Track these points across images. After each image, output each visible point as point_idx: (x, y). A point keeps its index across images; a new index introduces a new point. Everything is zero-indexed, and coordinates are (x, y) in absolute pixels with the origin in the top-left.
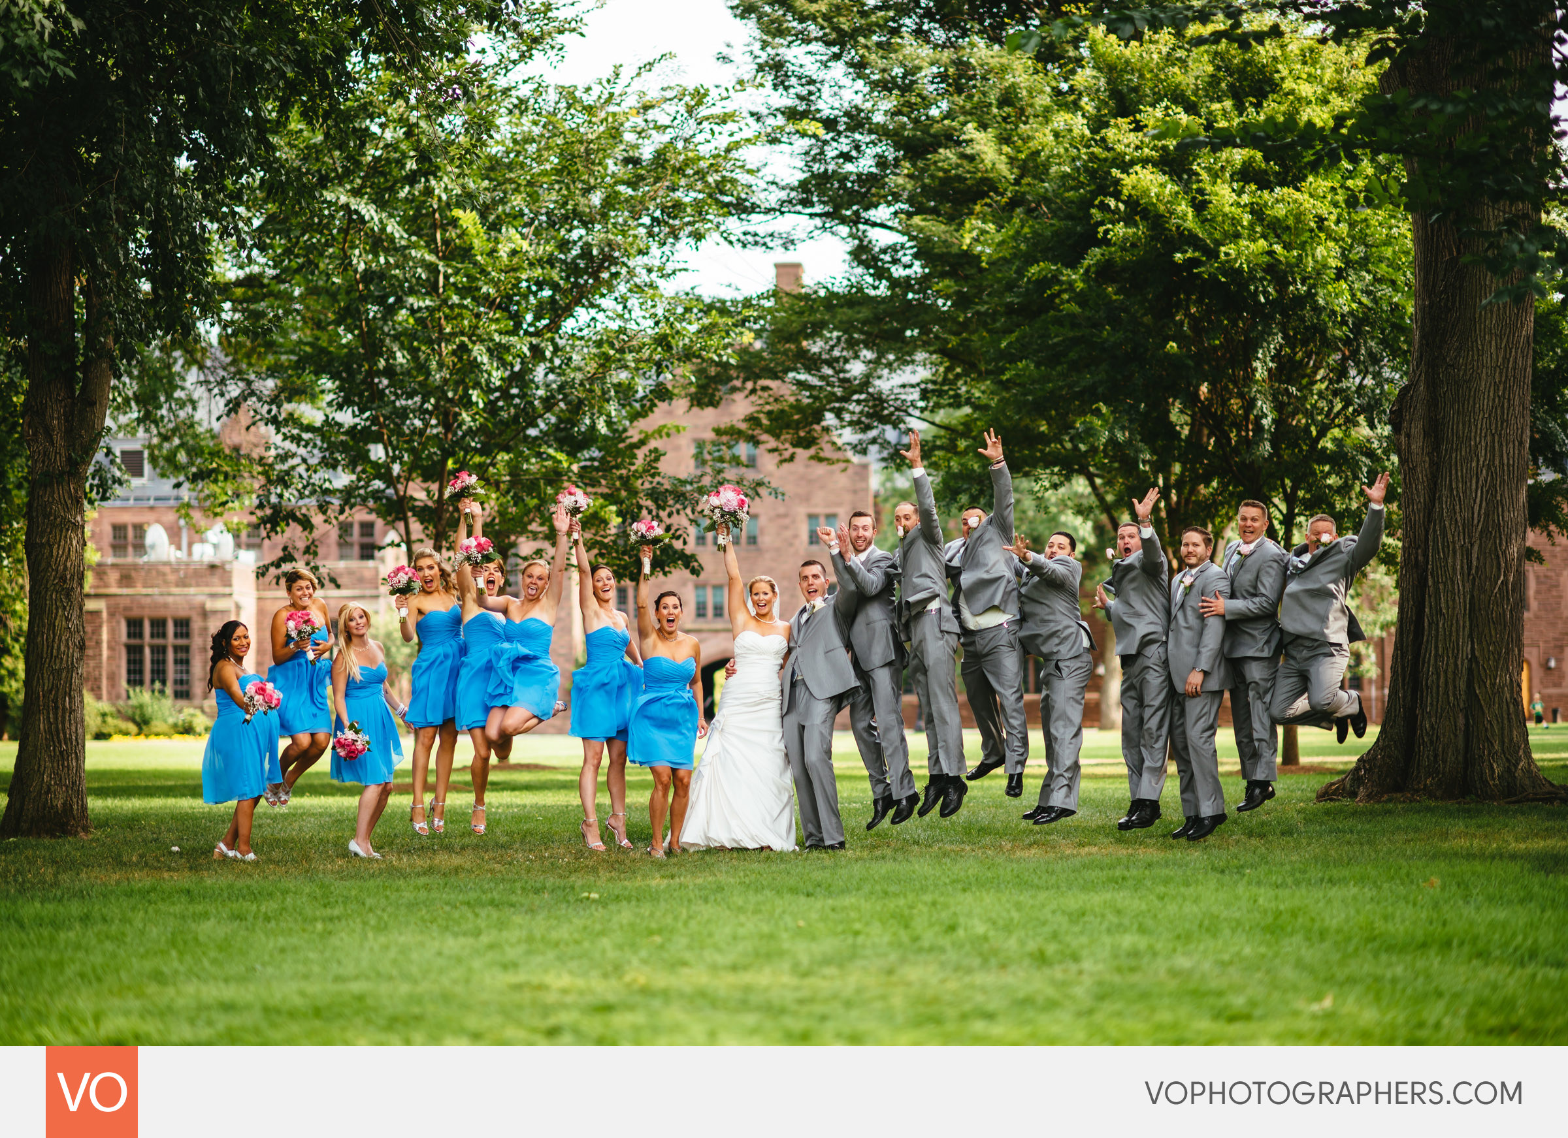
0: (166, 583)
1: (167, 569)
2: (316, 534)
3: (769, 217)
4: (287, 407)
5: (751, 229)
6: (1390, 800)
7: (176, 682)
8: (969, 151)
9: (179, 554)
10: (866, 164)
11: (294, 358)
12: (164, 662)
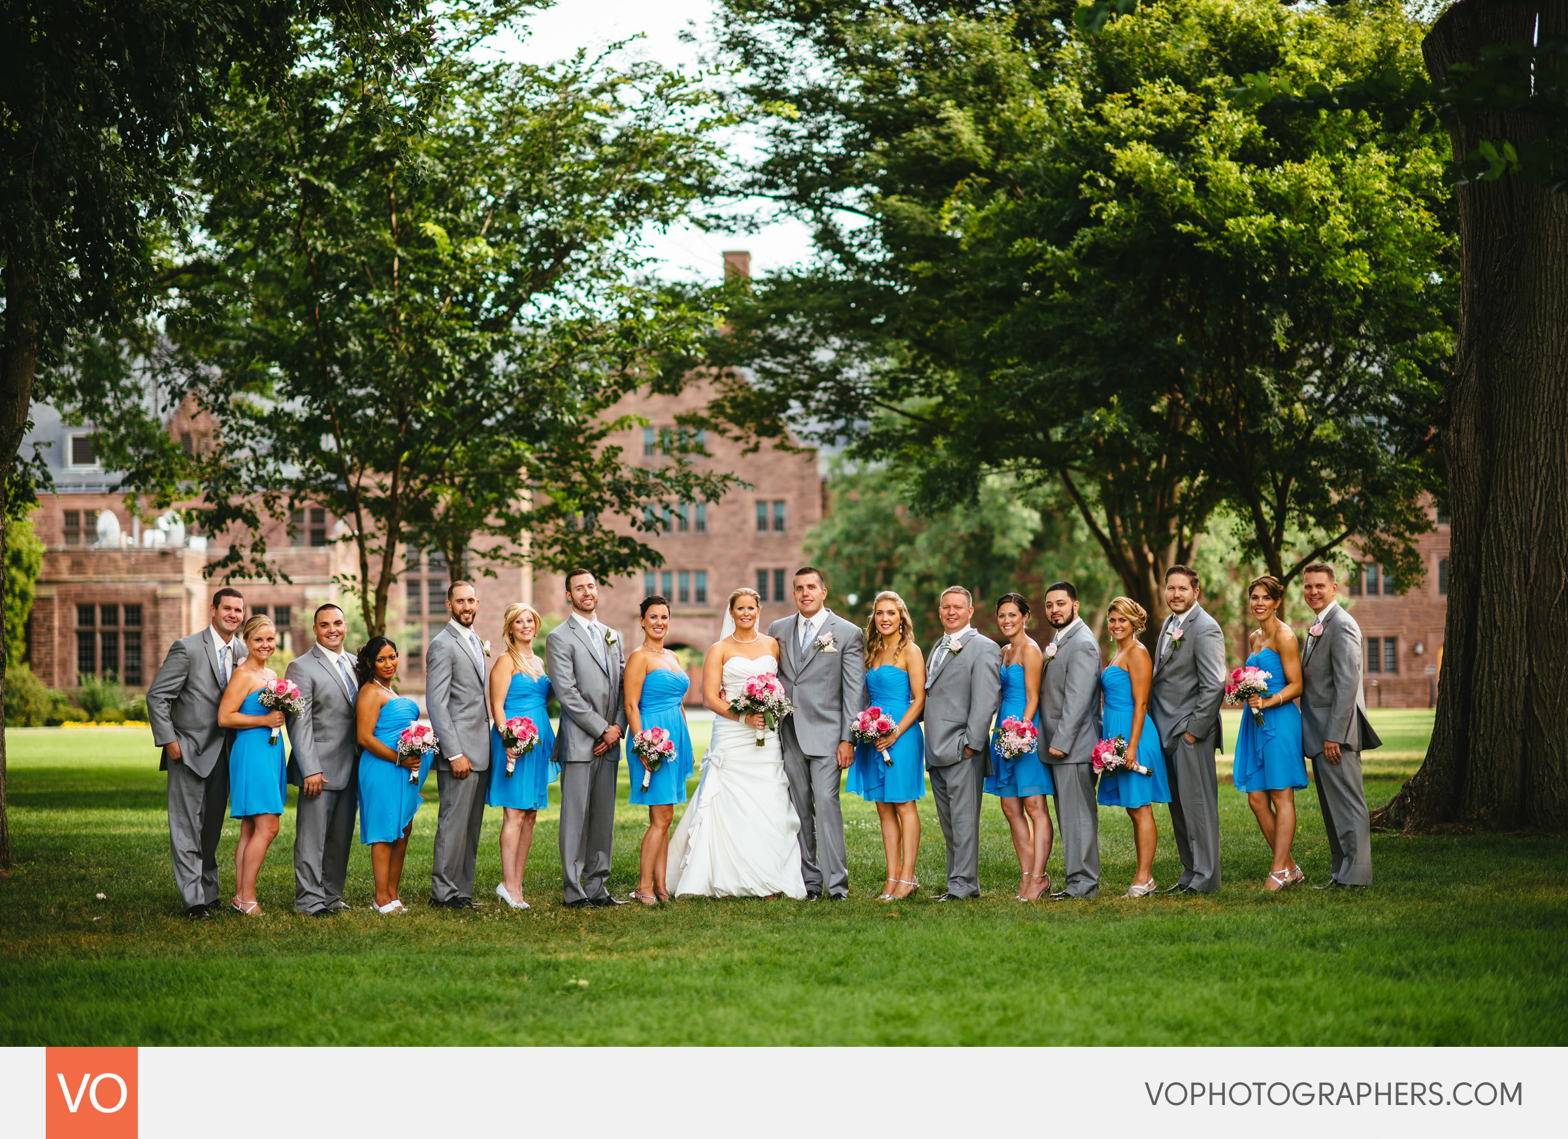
0: (117, 569)
1: (118, 556)
2: (262, 531)
3: (733, 199)
4: (237, 396)
5: (714, 212)
6: (1440, 832)
7: (127, 668)
8: (944, 130)
9: (130, 540)
10: (834, 145)
11: (242, 343)
12: (116, 648)
